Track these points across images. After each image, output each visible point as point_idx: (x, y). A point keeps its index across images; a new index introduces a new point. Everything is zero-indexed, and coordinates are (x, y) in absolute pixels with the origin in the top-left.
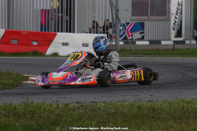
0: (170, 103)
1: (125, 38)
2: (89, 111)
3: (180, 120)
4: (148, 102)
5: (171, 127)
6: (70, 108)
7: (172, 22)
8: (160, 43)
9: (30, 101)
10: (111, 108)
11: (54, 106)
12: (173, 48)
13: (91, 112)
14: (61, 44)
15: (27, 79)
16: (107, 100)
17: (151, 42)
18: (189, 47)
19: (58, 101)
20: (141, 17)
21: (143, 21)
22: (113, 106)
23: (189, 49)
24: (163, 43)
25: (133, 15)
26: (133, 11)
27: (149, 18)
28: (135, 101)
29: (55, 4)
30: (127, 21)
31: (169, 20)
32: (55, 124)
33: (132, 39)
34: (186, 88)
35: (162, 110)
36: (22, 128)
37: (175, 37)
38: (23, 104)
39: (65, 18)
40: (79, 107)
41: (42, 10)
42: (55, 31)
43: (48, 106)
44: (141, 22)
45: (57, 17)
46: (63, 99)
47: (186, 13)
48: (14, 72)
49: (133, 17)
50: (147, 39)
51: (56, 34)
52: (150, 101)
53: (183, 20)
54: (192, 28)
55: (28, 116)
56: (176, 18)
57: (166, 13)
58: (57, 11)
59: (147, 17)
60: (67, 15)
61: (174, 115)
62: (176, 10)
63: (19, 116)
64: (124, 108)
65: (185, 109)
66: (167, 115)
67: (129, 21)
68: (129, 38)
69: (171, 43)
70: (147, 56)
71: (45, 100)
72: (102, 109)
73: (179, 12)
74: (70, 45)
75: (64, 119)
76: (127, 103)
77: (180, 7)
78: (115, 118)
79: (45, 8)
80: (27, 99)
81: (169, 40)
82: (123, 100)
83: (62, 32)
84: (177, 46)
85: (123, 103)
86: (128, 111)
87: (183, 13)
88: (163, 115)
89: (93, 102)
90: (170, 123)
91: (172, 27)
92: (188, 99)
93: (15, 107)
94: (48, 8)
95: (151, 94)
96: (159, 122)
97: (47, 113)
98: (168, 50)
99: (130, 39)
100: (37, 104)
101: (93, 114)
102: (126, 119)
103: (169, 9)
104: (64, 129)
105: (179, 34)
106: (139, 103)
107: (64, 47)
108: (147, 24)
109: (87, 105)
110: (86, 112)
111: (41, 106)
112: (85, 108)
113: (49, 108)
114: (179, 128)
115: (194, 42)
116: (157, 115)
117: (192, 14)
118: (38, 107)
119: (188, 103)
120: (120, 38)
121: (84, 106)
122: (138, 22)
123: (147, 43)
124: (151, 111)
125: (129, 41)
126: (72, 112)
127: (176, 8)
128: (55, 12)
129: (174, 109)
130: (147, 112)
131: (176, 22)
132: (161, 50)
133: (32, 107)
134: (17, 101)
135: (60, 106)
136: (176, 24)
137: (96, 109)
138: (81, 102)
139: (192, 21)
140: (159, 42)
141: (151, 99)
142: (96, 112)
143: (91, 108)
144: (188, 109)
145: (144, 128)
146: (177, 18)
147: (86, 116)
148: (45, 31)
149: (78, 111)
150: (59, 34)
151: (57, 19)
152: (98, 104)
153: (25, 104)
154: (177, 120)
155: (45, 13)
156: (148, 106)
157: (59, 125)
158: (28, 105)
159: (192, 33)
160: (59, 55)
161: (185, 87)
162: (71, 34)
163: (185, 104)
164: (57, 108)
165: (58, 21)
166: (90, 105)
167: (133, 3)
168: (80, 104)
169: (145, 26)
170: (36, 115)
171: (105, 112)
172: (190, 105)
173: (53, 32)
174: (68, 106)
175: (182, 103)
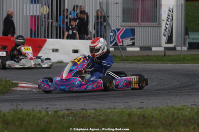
0: (161, 110)
1: (116, 44)
2: (79, 118)
3: (170, 127)
4: (139, 108)
6: (60, 115)
7: (163, 28)
8: (151, 49)
9: (19, 108)
10: (101, 115)
11: (44, 113)
12: (163, 54)
13: (81, 119)
14: (51, 51)
15: (16, 85)
16: (97, 107)
17: (142, 48)
18: (180, 53)
19: (47, 108)
20: (132, 23)
21: (134, 28)
22: (104, 113)
23: (179, 55)
24: (154, 49)
25: (123, 22)
26: (123, 17)
27: (139, 24)
28: (125, 108)
29: (45, 10)
30: (117, 28)
31: (159, 26)
33: (123, 45)
34: (177, 95)
35: (152, 117)
37: (166, 43)
38: (12, 111)
39: (55, 24)
40: (68, 114)
41: (32, 16)
42: (45, 37)
43: (37, 114)
44: (131, 28)
45: (47, 23)
46: (53, 106)
47: (177, 19)
48: (4, 79)
49: (124, 23)
50: (138, 45)
51: (46, 41)
52: (141, 108)
53: (174, 27)
54: (183, 35)
55: (17, 123)
57: (157, 19)
58: (47, 17)
59: (138, 24)
60: (57, 21)
61: (164, 122)
62: (167, 16)
63: (8, 124)
64: (114, 115)
65: (176, 116)
66: (157, 122)
67: (120, 27)
68: (120, 44)
69: (162, 49)
70: (138, 62)
71: (35, 107)
72: (92, 116)
73: (170, 18)
74: (60, 51)
75: (53, 126)
76: (117, 110)
77: (171, 13)
79: (35, 14)
80: (17, 106)
81: (160, 46)
82: (113, 107)
83: (52, 38)
84: (168, 53)
85: (113, 110)
86: (119, 118)
87: (174, 19)
88: (154, 122)
89: (83, 109)
90: (161, 130)
91: (162, 34)
92: (179, 106)
93: (4, 115)
94: (38, 14)
95: (141, 101)
96: (150, 129)
97: (36, 121)
98: (159, 56)
99: (120, 46)
100: (27, 112)
101: (82, 122)
103: (160, 15)
105: (170, 40)
106: (129, 110)
107: (54, 53)
108: (137, 30)
109: (77, 112)
110: (76, 119)
111: (30, 113)
112: (75, 116)
113: (39, 115)
115: (185, 48)
116: (148, 123)
117: (183, 21)
118: (27, 114)
119: (178, 110)
120: (111, 44)
121: (73, 113)
122: (129, 28)
123: (138, 49)
124: (141, 118)
125: (120, 47)
126: (62, 119)
127: (167, 14)
128: (45, 18)
129: (164, 116)
130: (137, 119)
131: (167, 28)
132: (152, 56)
133: (21, 114)
134: (6, 108)
135: (50, 113)
136: (167, 30)
137: (85, 116)
138: (70, 109)
139: (183, 28)
140: (149, 48)
141: (142, 106)
142: (86, 119)
143: (81, 115)
144: (178, 117)
146: (167, 24)
148: (35, 37)
149: (68, 118)
150: (49, 40)
151: (47, 25)
152: (88, 111)
153: (14, 111)
154: (168, 127)
155: (35, 19)
156: (138, 113)
158: (17, 112)
159: (183, 39)
161: (175, 94)
162: (61, 40)
163: (175, 111)
164: (46, 115)
165: (48, 27)
166: (80, 112)
167: (123, 9)
168: (70, 111)
169: (136, 33)
170: (25, 122)
171: (95, 119)
172: (181, 112)
173: (43, 38)
174: (58, 113)
175: (172, 110)
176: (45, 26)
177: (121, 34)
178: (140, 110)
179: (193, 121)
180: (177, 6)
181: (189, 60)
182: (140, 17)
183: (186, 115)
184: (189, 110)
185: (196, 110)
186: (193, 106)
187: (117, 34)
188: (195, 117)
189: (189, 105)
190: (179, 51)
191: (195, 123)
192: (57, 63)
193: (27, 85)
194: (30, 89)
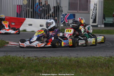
2: (42, 61)
3: (93, 68)
5: (88, 71)
7: (91, 14)
9: (9, 55)
10: (54, 60)
11: (22, 58)
13: (43, 62)
14: (28, 25)
15: (8, 43)
16: (52, 56)
19: (24, 56)
20: (74, 11)
21: (75, 14)
22: (56, 59)
23: (99, 30)
25: (69, 10)
26: (69, 8)
27: (78, 12)
28: (68, 57)
29: (25, 2)
30: (66, 13)
31: (89, 13)
32: (22, 68)
33: (68, 23)
34: (97, 51)
35: (83, 62)
36: (3, 69)
37: (92, 23)
38: (4, 57)
39: (30, 10)
41: (18, 5)
42: (25, 17)
44: (73, 14)
46: (27, 55)
47: (99, 9)
48: (1, 40)
49: (69, 11)
51: (25, 19)
52: (77, 57)
53: (97, 14)
54: (102, 18)
55: (7, 63)
56: (93, 12)
57: (88, 9)
58: (26, 6)
59: (77, 11)
60: (32, 8)
61: (89, 65)
62: (93, 7)
63: (1, 63)
64: (61, 60)
65: (96, 62)
66: (85, 65)
67: (67, 13)
68: (66, 23)
71: (17, 55)
72: (49, 60)
73: (95, 9)
74: (33, 25)
75: (27, 65)
76: (63, 58)
77: (96, 6)
78: (56, 66)
79: (19, 4)
80: (7, 54)
82: (61, 56)
83: (28, 18)
85: (61, 58)
86: (64, 62)
87: (97, 10)
88: (83, 65)
89: (44, 57)
90: (87, 69)
91: (91, 17)
92: (98, 56)
94: (21, 4)
95: (77, 54)
96: (81, 69)
97: (17, 62)
99: (67, 23)
100: (13, 57)
101: (43, 63)
102: (62, 66)
103: (89, 7)
104: (27, 71)
105: (95, 21)
106: (70, 58)
108: (77, 15)
109: (40, 58)
110: (40, 62)
111: (14, 58)
112: (39, 60)
113: (19, 59)
114: (92, 72)
115: (103, 26)
116: (80, 65)
117: (102, 10)
118: (13, 58)
119: (97, 58)
120: (62, 22)
121: (39, 58)
122: (72, 14)
124: (77, 63)
125: (66, 24)
126: (32, 62)
128: (25, 6)
129: (90, 62)
130: (74, 63)
131: (93, 14)
133: (9, 58)
135: (25, 58)
136: (93, 15)
137: (45, 60)
139: (102, 14)
142: (45, 62)
143: (43, 60)
144: (97, 62)
145: (72, 71)
147: (40, 64)
148: (19, 17)
149: (35, 61)
150: (27, 19)
151: (26, 11)
152: (47, 58)
153: (5, 56)
154: (91, 68)
155: (19, 7)
156: (75, 59)
157: (24, 69)
158: (7, 57)
159: (102, 21)
160: (27, 31)
163: (95, 59)
164: (23, 59)
165: (27, 12)
166: (42, 58)
167: (69, 3)
168: (36, 58)
169: (76, 16)
170: (11, 63)
171: (51, 62)
172: (99, 60)
173: (24, 18)
174: (30, 58)
175: (94, 58)
176: (25, 11)
177: (68, 17)
178: (76, 58)
179: (105, 65)
180: (99, 2)
181: (105, 33)
182: (78, 8)
183: (101, 62)
184: (103, 59)
185: (107, 59)
186: (106, 57)
187: (65, 17)
188: (107, 63)
189: (104, 56)
190: (100, 27)
191: (106, 66)
192: (31, 32)
193: (14, 43)
194: (15, 46)
